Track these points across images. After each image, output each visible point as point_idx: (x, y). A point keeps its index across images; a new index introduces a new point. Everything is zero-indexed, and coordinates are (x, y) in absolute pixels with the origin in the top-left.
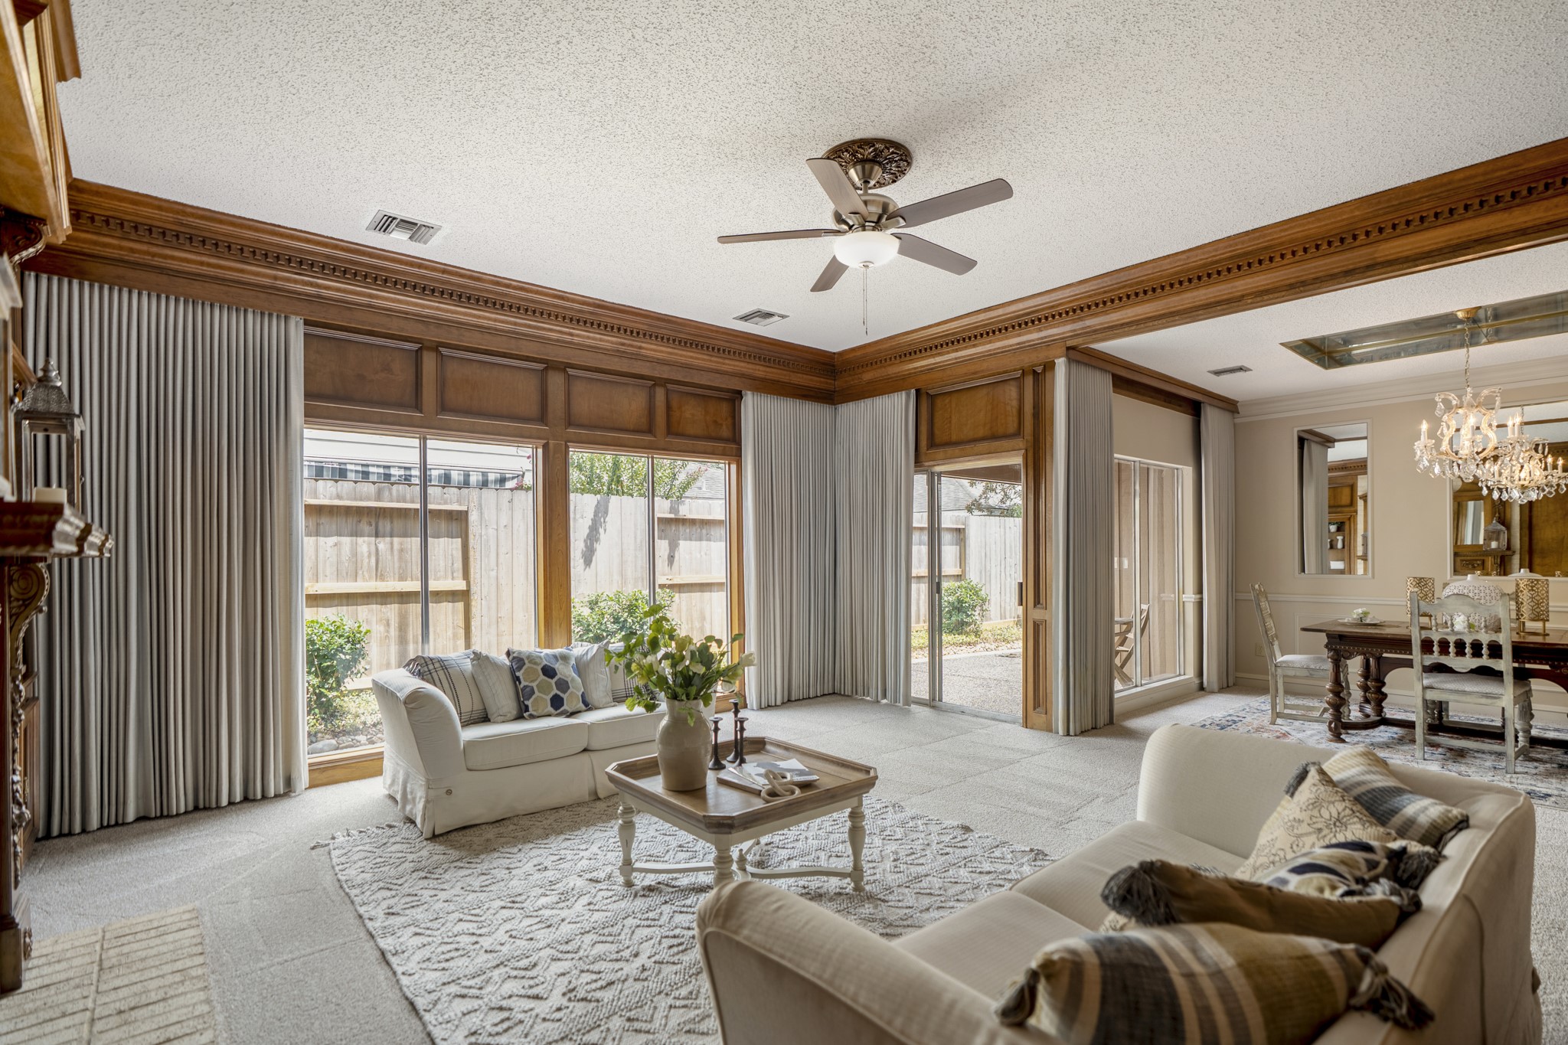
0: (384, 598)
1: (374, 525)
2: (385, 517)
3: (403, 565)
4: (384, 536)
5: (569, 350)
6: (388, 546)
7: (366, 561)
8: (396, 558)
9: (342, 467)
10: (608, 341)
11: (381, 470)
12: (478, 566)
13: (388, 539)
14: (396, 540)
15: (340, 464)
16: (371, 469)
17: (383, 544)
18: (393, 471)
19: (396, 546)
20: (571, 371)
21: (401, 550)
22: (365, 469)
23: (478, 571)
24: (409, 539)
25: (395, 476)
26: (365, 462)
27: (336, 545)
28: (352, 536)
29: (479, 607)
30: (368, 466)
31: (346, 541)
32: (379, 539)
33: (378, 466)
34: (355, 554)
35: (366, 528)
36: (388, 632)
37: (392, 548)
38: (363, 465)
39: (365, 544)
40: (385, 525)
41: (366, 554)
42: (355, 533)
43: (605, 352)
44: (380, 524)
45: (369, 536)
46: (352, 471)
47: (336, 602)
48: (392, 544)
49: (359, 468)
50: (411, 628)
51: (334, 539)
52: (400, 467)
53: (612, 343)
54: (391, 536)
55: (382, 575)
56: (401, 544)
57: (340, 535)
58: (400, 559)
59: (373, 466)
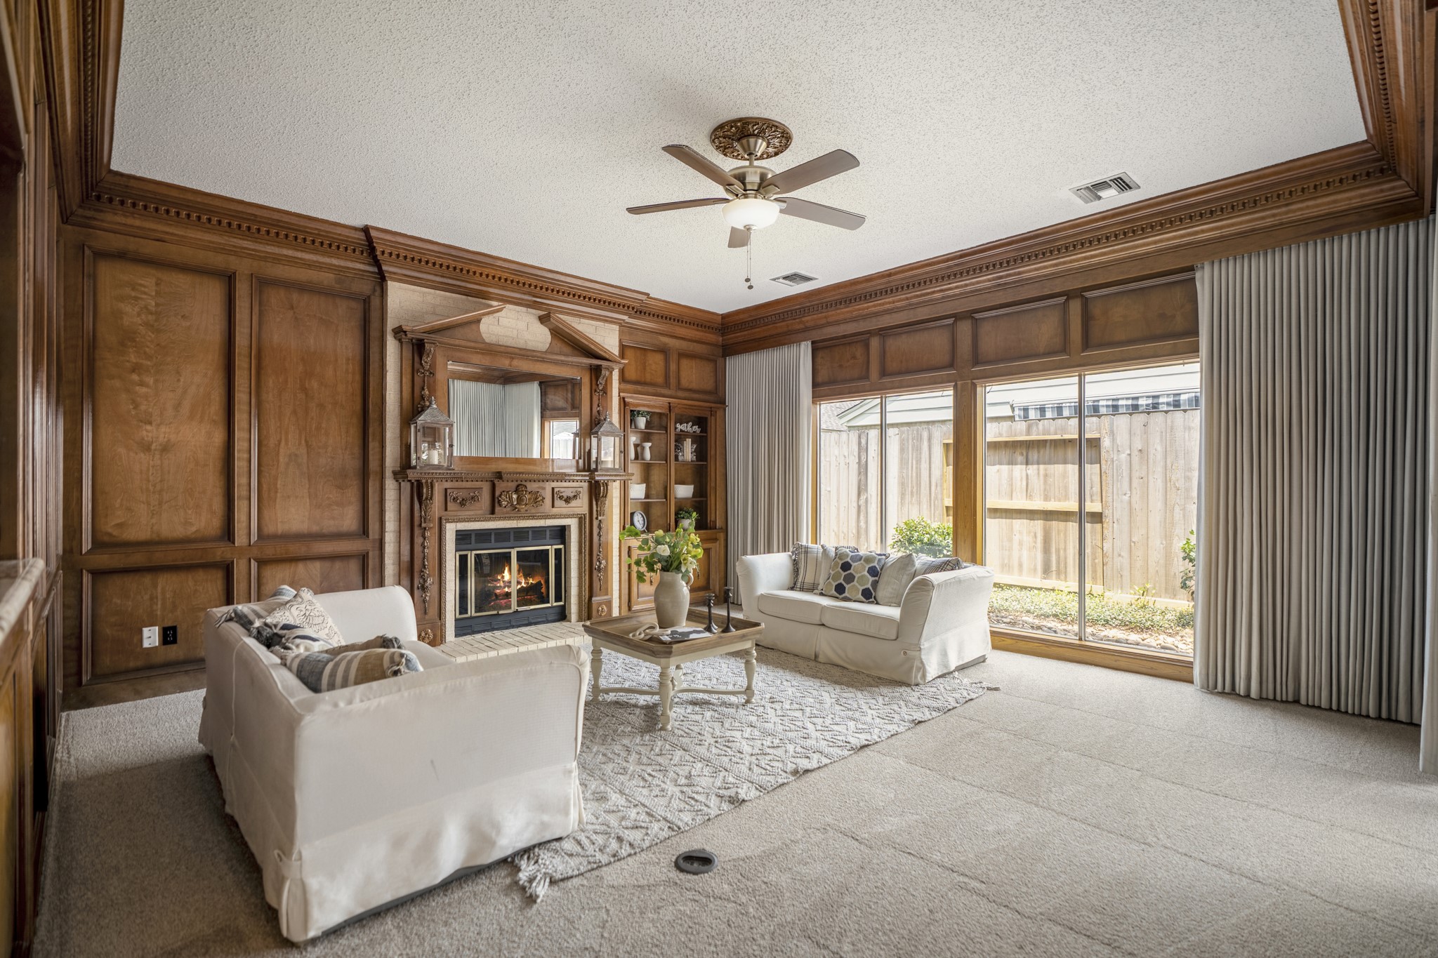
0: (1031, 514)
1: (1025, 454)
2: (1033, 448)
3: (1048, 487)
4: (1032, 464)
5: (956, 301)
6: (1036, 472)
7: (1019, 483)
8: (1042, 481)
9: (1096, 404)
10: (984, 280)
11: (1130, 402)
12: (1110, 491)
13: (1035, 467)
14: (1042, 467)
15: (1094, 401)
16: (1121, 403)
17: (1032, 469)
18: (1141, 402)
19: (1042, 472)
20: (977, 316)
21: (1046, 476)
22: (1115, 403)
23: (1110, 495)
24: (1052, 466)
25: (1142, 405)
26: (1115, 397)
27: (998, 471)
28: (1009, 464)
29: (1111, 529)
30: (1118, 399)
31: (1005, 468)
32: (1030, 466)
33: (1127, 399)
34: (1011, 478)
35: (1020, 458)
36: (1035, 542)
37: (1038, 474)
38: (1113, 400)
39: (1019, 470)
40: (1034, 455)
41: (1019, 479)
42: (1012, 462)
43: (988, 290)
44: (1030, 454)
45: (1021, 464)
46: (1103, 406)
47: (998, 515)
48: (1038, 469)
49: (1110, 403)
50: (1054, 542)
51: (997, 467)
52: (1148, 397)
53: (989, 280)
54: (1038, 464)
55: (1031, 496)
56: (1046, 470)
57: (1000, 463)
58: (1045, 482)
59: (1123, 399)
